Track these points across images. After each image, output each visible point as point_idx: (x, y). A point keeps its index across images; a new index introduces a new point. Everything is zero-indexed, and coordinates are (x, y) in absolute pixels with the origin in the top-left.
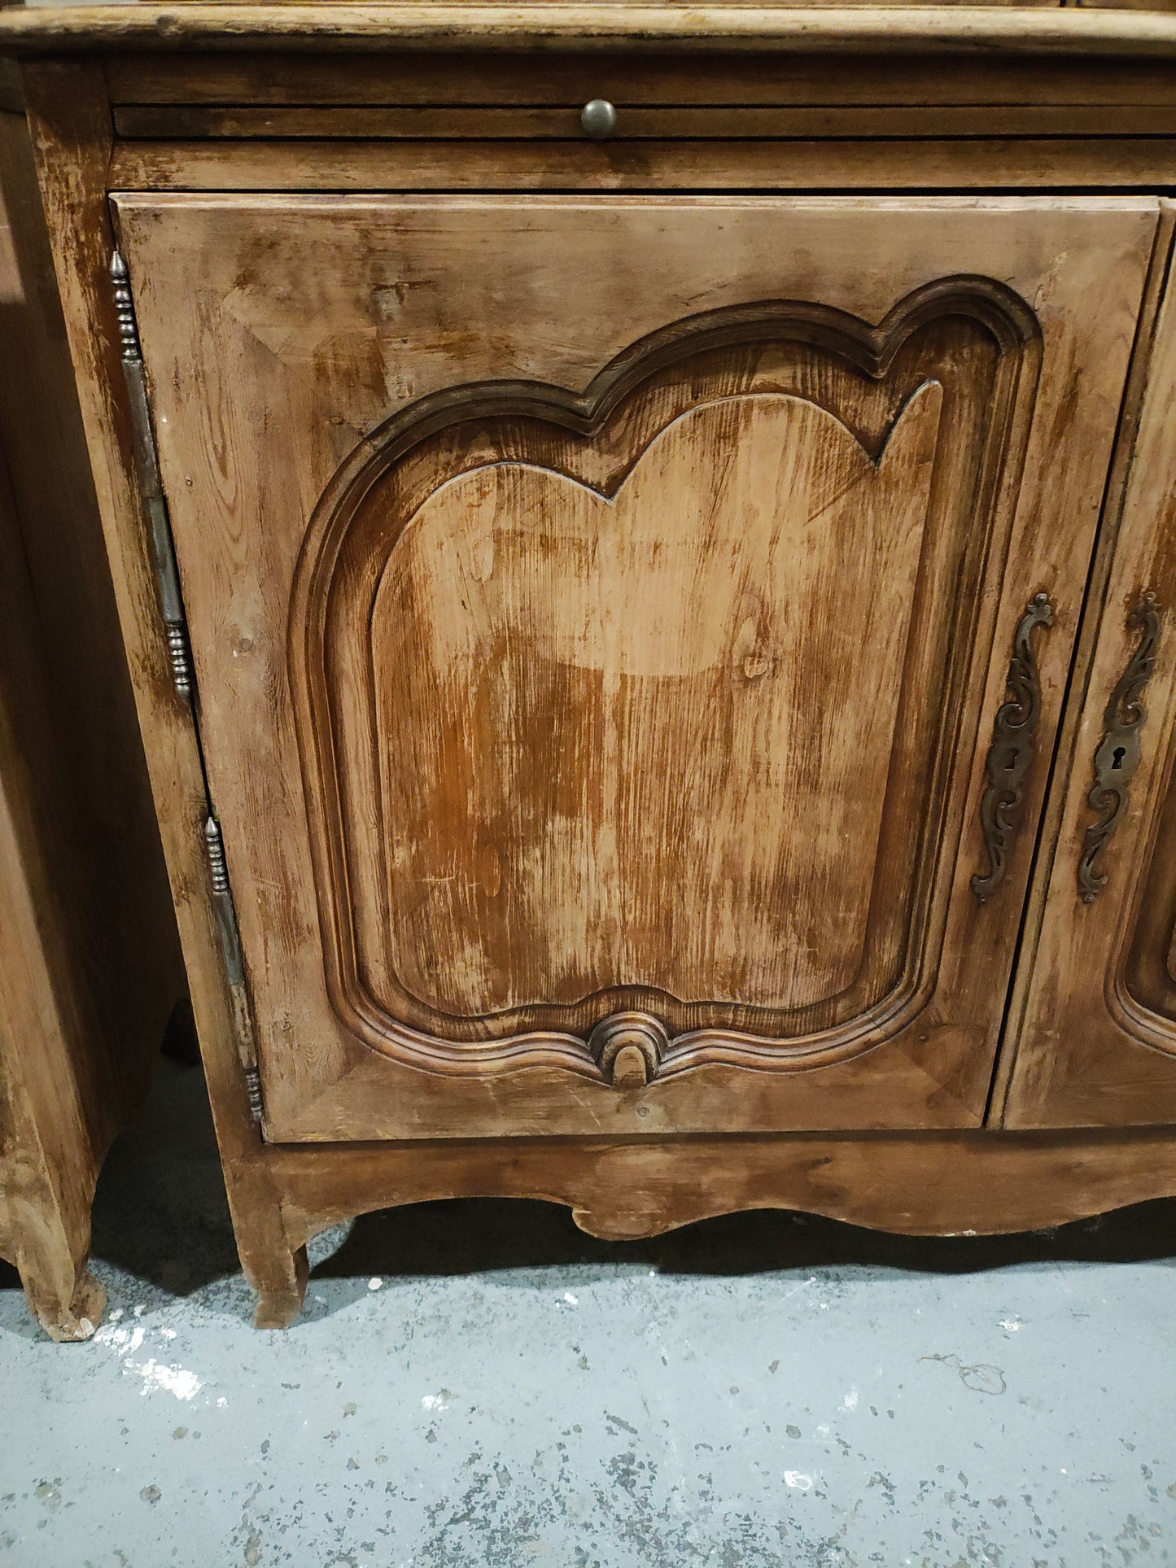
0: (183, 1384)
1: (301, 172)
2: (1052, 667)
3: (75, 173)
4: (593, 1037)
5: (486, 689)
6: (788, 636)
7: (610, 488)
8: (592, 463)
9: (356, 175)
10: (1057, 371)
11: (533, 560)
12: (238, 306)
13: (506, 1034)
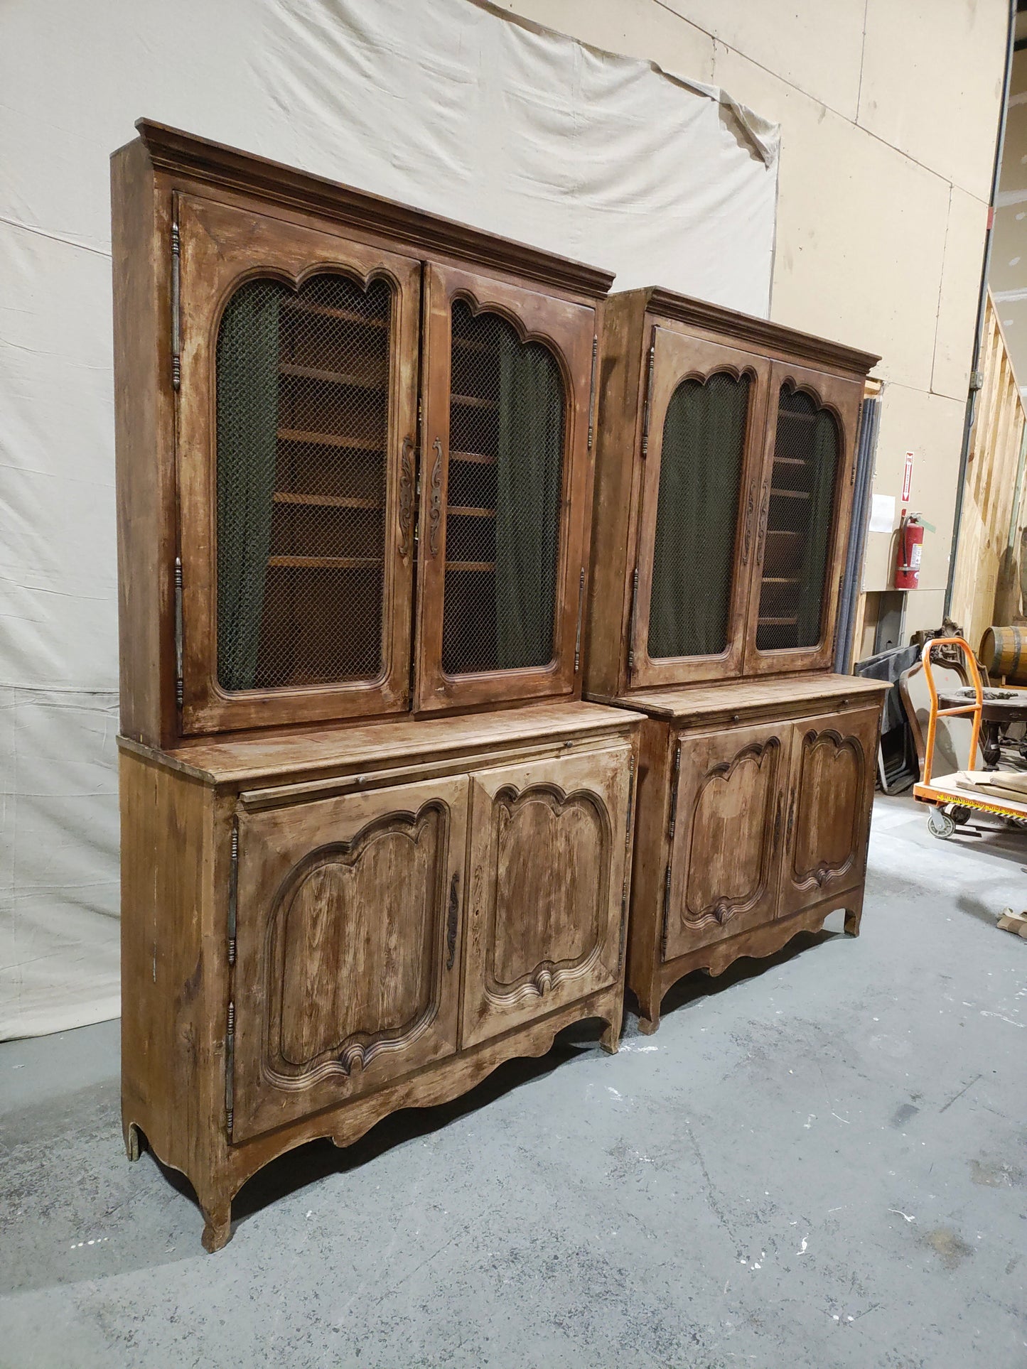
0: (654, 1048)
1: (700, 731)
2: (782, 805)
3: (674, 735)
4: (716, 914)
5: (709, 823)
6: (748, 805)
7: (728, 780)
8: (726, 775)
9: (706, 730)
10: (782, 749)
11: (718, 796)
12: (693, 755)
13: (702, 917)
